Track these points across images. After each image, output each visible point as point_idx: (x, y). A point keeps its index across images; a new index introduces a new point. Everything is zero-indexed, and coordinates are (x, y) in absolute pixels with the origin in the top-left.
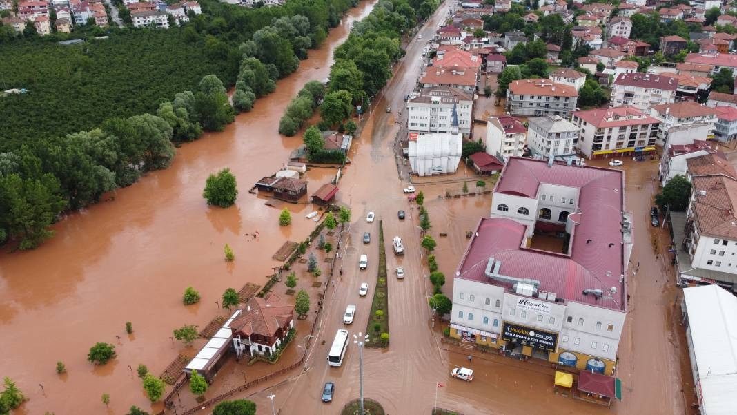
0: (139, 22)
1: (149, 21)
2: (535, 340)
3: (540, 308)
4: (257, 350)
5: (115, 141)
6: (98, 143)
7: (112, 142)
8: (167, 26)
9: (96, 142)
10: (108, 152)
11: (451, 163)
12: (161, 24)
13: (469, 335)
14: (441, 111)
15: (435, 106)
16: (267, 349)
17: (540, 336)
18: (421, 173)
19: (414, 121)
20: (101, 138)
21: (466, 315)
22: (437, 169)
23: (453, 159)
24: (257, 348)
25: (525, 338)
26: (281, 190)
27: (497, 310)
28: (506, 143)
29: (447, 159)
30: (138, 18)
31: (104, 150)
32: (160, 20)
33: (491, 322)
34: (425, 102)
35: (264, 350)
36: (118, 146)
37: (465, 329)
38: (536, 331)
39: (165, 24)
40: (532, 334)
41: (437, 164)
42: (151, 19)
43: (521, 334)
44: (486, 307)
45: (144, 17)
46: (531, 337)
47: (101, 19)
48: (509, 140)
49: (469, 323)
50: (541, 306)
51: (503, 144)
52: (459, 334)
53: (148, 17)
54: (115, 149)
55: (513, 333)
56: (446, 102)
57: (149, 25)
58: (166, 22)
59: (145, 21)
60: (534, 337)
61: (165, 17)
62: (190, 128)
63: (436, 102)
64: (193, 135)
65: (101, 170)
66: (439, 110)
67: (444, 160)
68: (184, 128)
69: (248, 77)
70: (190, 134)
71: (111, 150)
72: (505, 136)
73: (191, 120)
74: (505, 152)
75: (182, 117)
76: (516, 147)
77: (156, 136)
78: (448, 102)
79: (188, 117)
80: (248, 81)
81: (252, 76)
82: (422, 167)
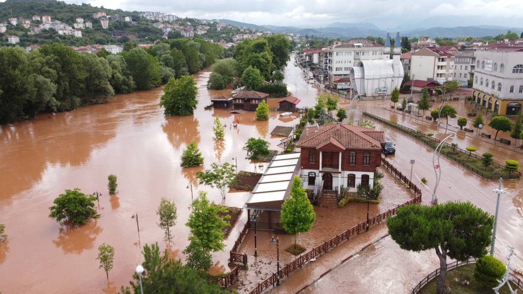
4: (345, 186)
5: (56, 60)
6: (36, 59)
7: (52, 60)
9: (33, 59)
10: (47, 68)
11: (395, 83)
14: (363, 54)
15: (357, 50)
16: (365, 179)
18: (369, 93)
19: (339, 66)
20: (39, 57)
22: (382, 89)
23: (396, 80)
24: (346, 180)
26: (242, 99)
28: (439, 67)
29: (390, 79)
31: (42, 67)
34: (348, 47)
35: (358, 181)
36: (58, 65)
41: (382, 85)
48: (441, 64)
51: (436, 68)
54: (55, 68)
56: (367, 46)
62: (124, 80)
63: (359, 46)
64: (126, 88)
65: (41, 78)
66: (362, 53)
67: (389, 81)
68: (119, 78)
69: (167, 59)
70: (123, 87)
71: (51, 68)
72: (437, 60)
73: (124, 74)
74: (438, 76)
75: (116, 70)
76: (447, 71)
77: (97, 67)
78: (369, 46)
79: (121, 71)
80: (167, 63)
81: (171, 59)
82: (370, 87)
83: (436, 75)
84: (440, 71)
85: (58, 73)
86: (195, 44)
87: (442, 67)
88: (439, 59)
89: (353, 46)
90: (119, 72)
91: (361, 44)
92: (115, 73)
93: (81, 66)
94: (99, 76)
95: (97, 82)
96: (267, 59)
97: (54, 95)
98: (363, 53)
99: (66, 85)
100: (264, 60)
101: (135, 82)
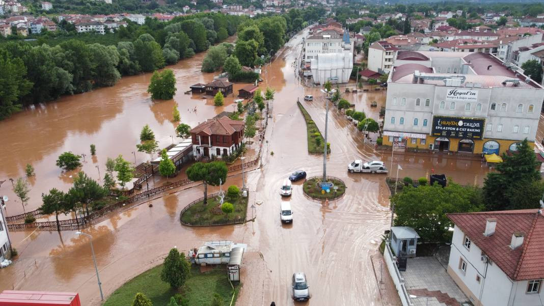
0: (82, 30)
1: (90, 29)
2: (463, 130)
3: (468, 96)
4: (216, 155)
5: (73, 54)
6: (58, 54)
7: (70, 54)
8: (103, 33)
9: (56, 53)
10: (66, 61)
11: (345, 74)
12: (99, 32)
13: (400, 140)
14: (331, 45)
15: (325, 41)
16: (225, 151)
17: (468, 124)
18: (322, 82)
19: (310, 54)
20: (60, 52)
21: (397, 120)
22: (334, 79)
24: (216, 151)
25: (454, 129)
26: (212, 87)
27: (427, 109)
28: (386, 59)
29: (341, 70)
30: (81, 27)
31: (63, 60)
32: (98, 29)
33: (421, 122)
34: (318, 39)
35: (222, 152)
36: (75, 58)
37: (396, 134)
38: (465, 121)
39: (102, 32)
40: (461, 123)
41: (334, 75)
42: (91, 27)
43: (451, 126)
44: (417, 108)
45: (86, 26)
46: (459, 127)
47: (52, 27)
49: (400, 128)
50: (469, 93)
51: (384, 60)
52: (391, 140)
53: (89, 27)
54: (72, 61)
55: (443, 126)
56: (335, 38)
57: (90, 32)
58: (103, 30)
59: (86, 29)
60: (463, 127)
61: (103, 27)
62: (131, 64)
63: (328, 38)
64: (133, 71)
65: (61, 70)
66: (329, 44)
67: (340, 72)
68: (126, 63)
69: (174, 42)
70: (130, 70)
71: (69, 60)
72: (385, 53)
73: (131, 58)
74: (385, 67)
75: (124, 56)
76: (393, 63)
77: (105, 58)
79: (129, 57)
80: (173, 46)
81: (177, 41)
82: (323, 76)
83: (384, 67)
84: (388, 63)
85: (75, 64)
86: (208, 21)
87: (389, 60)
88: (387, 53)
89: (323, 38)
90: (127, 58)
91: (329, 36)
92: (124, 59)
93: (93, 57)
94: (107, 65)
95: (106, 69)
96: (253, 46)
97: (71, 83)
99: (81, 74)
100: (250, 47)
101: (140, 66)
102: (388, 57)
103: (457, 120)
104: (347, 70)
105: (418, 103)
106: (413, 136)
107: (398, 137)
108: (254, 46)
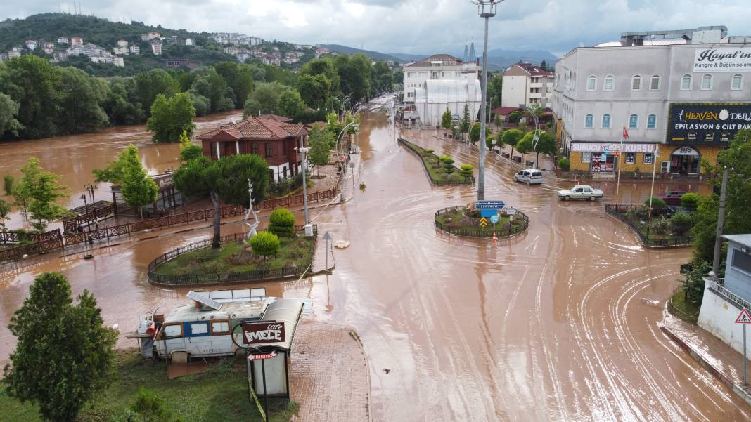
2: (730, 127)
3: (738, 60)
5: (24, 75)
7: (20, 75)
11: (470, 109)
13: (604, 158)
14: (443, 75)
17: (738, 116)
19: (411, 90)
21: (598, 120)
25: (711, 127)
27: (653, 95)
28: (532, 89)
29: (464, 104)
33: (643, 122)
34: (424, 66)
36: (27, 81)
37: (596, 148)
38: (732, 109)
40: (724, 115)
43: (706, 122)
44: (635, 95)
46: (721, 122)
49: (604, 134)
50: (739, 55)
51: (529, 91)
52: (587, 160)
55: (689, 122)
56: (449, 65)
60: (728, 121)
62: (130, 107)
63: (439, 65)
64: (132, 118)
66: (441, 73)
67: (462, 106)
68: (122, 104)
69: (202, 86)
70: (128, 116)
71: (16, 84)
72: (529, 80)
73: (130, 98)
74: (531, 102)
75: (118, 94)
76: (543, 95)
77: (82, 86)
78: (452, 65)
79: (126, 96)
80: (201, 91)
81: (207, 86)
82: (434, 113)
83: (528, 101)
84: (534, 95)
85: (26, 90)
86: (257, 71)
87: (537, 90)
88: (532, 79)
89: (431, 65)
90: (122, 96)
91: (441, 62)
92: (118, 98)
93: (59, 83)
94: (86, 99)
95: (82, 104)
96: (324, 84)
97: (15, 117)
98: (443, 73)
99: (36, 106)
100: (319, 84)
101: (144, 111)
102: (535, 85)
103: (717, 108)
104: (472, 104)
105: (636, 86)
106: (629, 148)
107: (599, 154)
108: (324, 82)
